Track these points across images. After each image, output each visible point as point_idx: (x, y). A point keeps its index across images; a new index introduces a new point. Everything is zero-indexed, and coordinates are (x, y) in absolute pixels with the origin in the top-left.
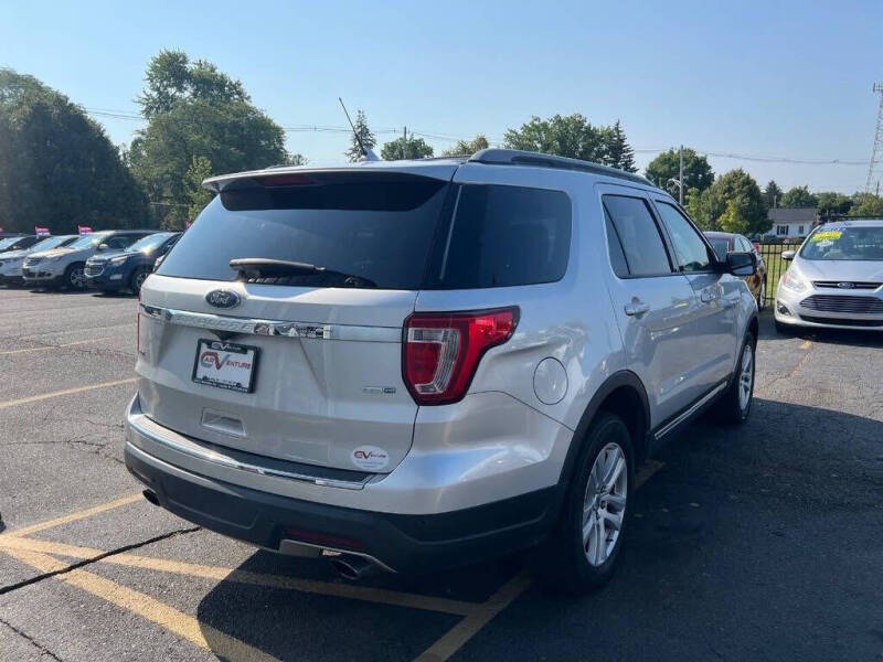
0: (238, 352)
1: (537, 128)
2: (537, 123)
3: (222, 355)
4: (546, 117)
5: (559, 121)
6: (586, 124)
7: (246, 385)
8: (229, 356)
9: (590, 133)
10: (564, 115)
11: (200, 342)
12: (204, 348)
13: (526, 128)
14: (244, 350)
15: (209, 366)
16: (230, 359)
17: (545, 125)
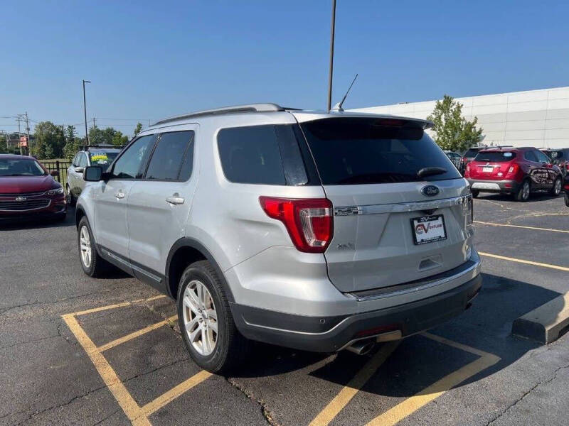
0: (434, 220)
3: (426, 224)
7: (443, 236)
8: (430, 223)
12: (416, 223)
14: (436, 218)
15: (421, 233)
16: (431, 225)
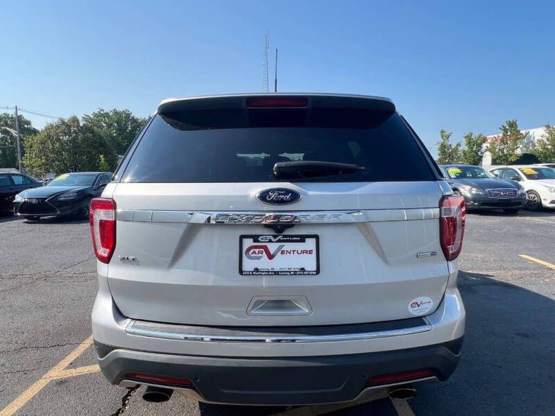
0: (294, 241)
1: (102, 115)
2: (102, 112)
3: (273, 247)
4: (108, 109)
5: (116, 113)
6: (132, 116)
7: (311, 268)
8: (283, 246)
9: (134, 121)
10: (120, 109)
11: (242, 237)
12: (249, 243)
13: (95, 115)
14: (302, 239)
15: (259, 258)
16: (284, 249)
17: (107, 114)
